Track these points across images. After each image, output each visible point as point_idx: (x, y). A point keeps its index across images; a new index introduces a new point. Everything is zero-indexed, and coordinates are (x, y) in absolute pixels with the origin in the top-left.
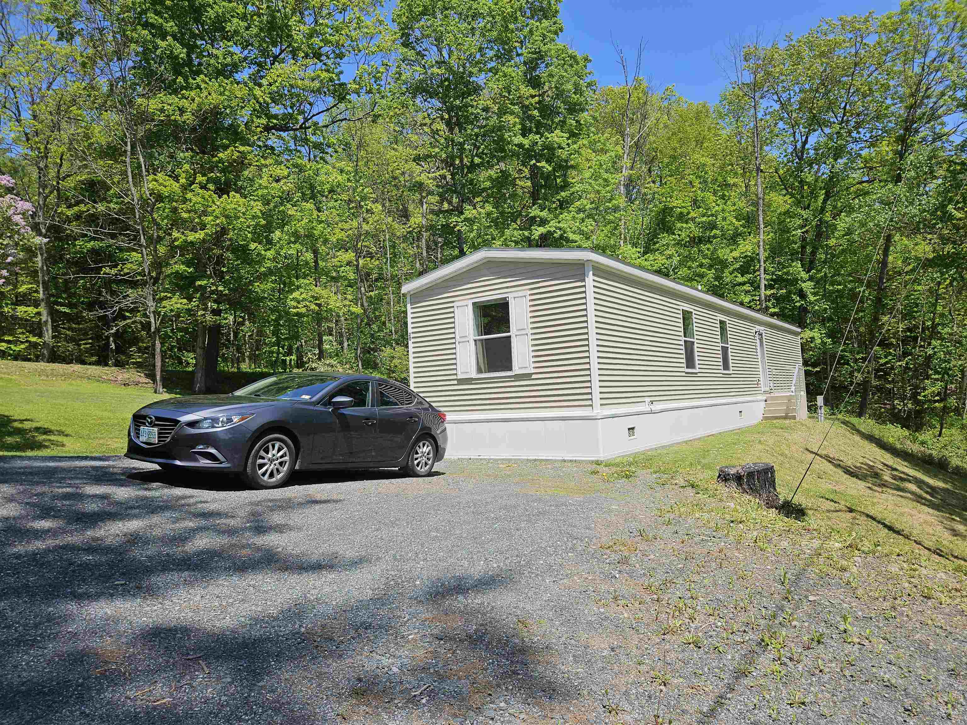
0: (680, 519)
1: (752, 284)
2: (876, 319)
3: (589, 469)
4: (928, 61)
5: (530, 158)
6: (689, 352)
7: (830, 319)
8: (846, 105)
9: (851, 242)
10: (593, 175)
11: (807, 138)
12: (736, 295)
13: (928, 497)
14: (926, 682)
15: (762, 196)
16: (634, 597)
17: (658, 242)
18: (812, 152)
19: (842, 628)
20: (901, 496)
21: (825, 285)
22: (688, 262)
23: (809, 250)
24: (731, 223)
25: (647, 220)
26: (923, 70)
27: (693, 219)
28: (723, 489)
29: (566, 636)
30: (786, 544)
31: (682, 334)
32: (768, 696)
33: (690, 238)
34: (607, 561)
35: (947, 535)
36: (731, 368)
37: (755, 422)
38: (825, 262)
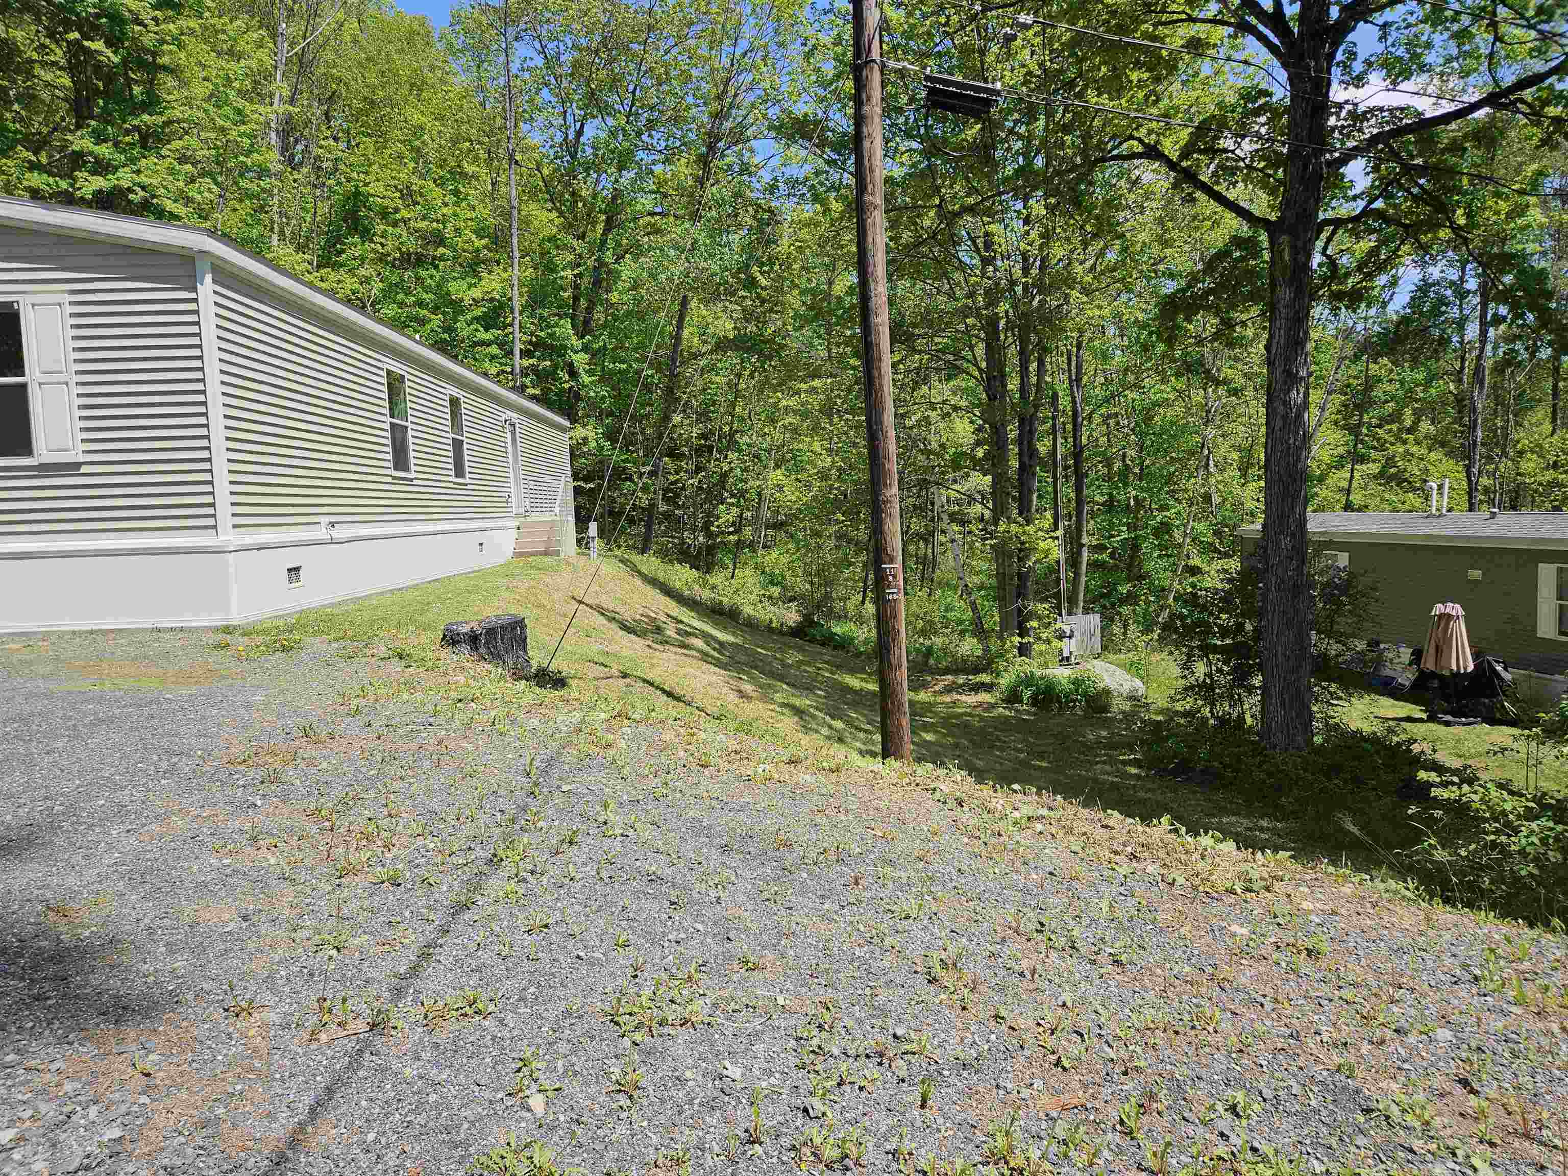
0: (377, 706)
1: (501, 345)
2: (666, 418)
3: (211, 642)
4: (739, 52)
5: (68, 26)
6: (398, 444)
7: (611, 414)
8: (635, 89)
9: (638, 301)
10: (212, 95)
11: (582, 126)
12: (475, 359)
13: (716, 655)
14: (696, 866)
15: (517, 205)
16: (291, 831)
17: (343, 251)
18: (589, 151)
19: (601, 819)
20: (686, 655)
21: (604, 361)
22: (397, 293)
23: (583, 303)
24: (469, 241)
25: (323, 209)
26: (732, 65)
27: (405, 221)
28: (450, 658)
29: (152, 915)
30: (536, 722)
31: (387, 412)
32: (498, 929)
33: (402, 254)
34: (241, 783)
35: (733, 697)
36: (468, 475)
37: (502, 561)
38: (604, 326)
